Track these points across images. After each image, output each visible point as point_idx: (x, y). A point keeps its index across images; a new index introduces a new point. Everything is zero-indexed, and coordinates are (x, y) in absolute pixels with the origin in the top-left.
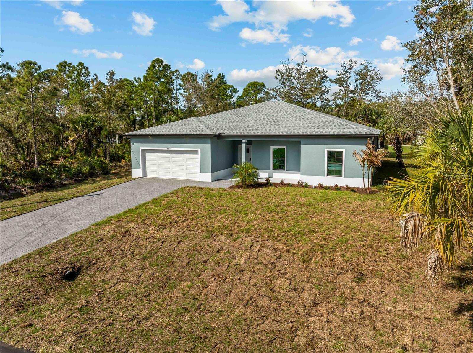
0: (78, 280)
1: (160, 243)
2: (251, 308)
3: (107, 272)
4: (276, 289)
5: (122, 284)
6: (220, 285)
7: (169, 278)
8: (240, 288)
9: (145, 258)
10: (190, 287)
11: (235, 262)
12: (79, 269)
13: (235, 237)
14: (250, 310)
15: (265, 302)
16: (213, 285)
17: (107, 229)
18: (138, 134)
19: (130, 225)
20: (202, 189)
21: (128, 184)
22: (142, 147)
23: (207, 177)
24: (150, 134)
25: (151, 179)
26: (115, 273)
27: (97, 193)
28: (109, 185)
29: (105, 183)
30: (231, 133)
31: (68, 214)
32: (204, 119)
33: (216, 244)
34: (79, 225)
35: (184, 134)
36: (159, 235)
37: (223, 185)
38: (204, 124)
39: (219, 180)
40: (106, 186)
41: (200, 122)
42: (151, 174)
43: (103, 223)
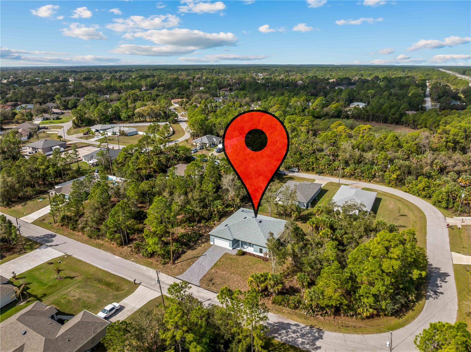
0: (212, 281)
1: (223, 275)
9: (221, 278)
12: (212, 279)
13: (235, 275)
17: (213, 270)
18: (213, 234)
19: (217, 270)
20: (229, 255)
21: (211, 249)
22: (213, 237)
23: (231, 248)
24: (216, 235)
25: (216, 246)
26: (217, 280)
27: (205, 254)
28: (206, 249)
29: (204, 247)
30: (237, 238)
31: (203, 264)
32: (230, 227)
33: (232, 276)
34: (207, 269)
35: (225, 238)
36: (222, 273)
37: (235, 252)
38: (230, 231)
39: (234, 249)
40: (205, 250)
41: (229, 230)
42: (216, 244)
43: (212, 268)
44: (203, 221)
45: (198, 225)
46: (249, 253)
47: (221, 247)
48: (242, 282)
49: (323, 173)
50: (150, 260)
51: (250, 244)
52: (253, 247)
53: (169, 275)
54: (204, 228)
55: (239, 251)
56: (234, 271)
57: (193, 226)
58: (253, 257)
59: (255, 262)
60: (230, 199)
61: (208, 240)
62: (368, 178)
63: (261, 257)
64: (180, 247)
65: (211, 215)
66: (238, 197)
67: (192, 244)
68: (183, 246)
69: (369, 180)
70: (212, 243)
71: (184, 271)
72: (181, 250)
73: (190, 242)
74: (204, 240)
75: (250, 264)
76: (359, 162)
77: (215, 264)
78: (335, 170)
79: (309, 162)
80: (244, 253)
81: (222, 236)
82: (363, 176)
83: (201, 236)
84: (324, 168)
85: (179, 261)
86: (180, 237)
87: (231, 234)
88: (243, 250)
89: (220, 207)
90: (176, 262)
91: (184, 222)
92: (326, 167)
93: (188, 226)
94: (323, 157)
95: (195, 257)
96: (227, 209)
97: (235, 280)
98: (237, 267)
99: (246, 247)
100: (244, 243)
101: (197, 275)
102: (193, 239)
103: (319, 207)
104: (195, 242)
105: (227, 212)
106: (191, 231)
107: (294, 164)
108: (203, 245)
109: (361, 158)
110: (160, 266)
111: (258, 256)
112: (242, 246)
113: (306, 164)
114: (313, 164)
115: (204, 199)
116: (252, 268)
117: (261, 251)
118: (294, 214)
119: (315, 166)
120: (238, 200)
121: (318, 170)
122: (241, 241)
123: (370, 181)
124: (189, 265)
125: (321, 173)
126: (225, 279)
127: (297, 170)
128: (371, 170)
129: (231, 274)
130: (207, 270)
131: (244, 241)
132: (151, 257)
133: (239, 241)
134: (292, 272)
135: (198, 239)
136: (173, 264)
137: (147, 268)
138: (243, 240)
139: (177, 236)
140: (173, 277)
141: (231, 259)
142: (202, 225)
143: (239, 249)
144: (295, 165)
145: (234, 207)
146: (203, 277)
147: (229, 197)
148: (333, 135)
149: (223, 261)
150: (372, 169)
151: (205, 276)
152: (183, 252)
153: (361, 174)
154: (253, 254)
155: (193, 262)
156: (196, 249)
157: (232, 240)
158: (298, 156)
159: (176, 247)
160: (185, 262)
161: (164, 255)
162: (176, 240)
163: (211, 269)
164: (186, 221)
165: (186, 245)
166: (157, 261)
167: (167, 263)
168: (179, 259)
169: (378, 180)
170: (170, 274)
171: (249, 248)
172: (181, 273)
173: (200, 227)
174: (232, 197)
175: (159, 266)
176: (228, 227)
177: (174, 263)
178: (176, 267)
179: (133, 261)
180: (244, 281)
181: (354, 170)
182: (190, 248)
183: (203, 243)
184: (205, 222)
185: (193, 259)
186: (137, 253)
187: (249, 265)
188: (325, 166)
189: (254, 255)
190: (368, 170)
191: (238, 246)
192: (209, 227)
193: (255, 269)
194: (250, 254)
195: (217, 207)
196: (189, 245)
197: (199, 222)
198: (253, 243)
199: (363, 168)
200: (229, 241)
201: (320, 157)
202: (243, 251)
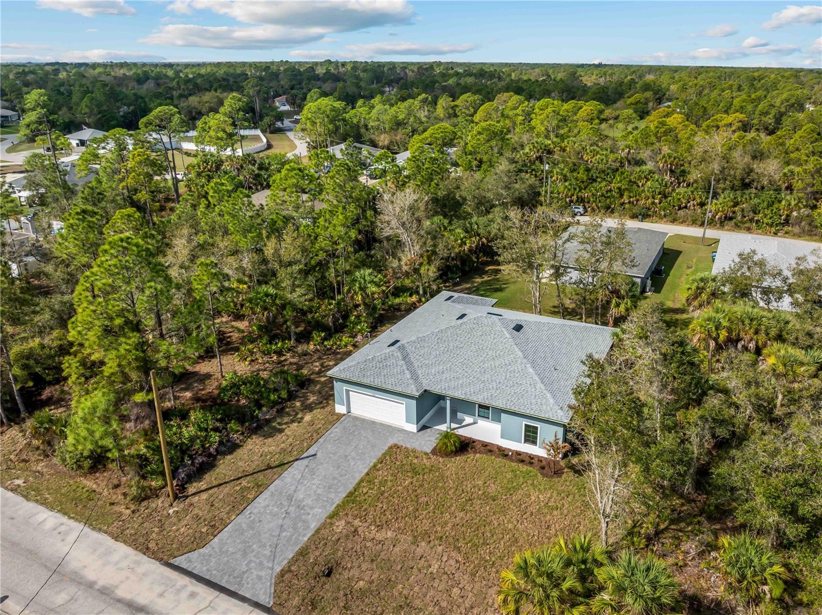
0: (332, 575)
1: (380, 545)
2: (437, 608)
3: (349, 571)
4: (452, 595)
5: (361, 582)
6: (421, 589)
7: (390, 580)
8: (432, 593)
9: (372, 560)
10: (402, 588)
11: (430, 569)
12: (331, 569)
13: (432, 544)
14: (436, 609)
15: (444, 604)
16: (416, 589)
17: (340, 526)
18: (342, 376)
19: (357, 522)
20: (407, 452)
21: (336, 431)
22: (346, 387)
23: (413, 428)
24: (355, 380)
25: (356, 418)
26: (355, 572)
27: (311, 451)
28: (317, 431)
29: (311, 423)
30: (436, 389)
31: (300, 495)
32: (409, 348)
33: (419, 551)
34: (316, 517)
35: (389, 387)
36: (379, 536)
37: (428, 442)
38: (409, 364)
39: (424, 428)
40: (315, 435)
41: (405, 357)
42: (355, 411)
43: (334, 515)
44: (315, 334)
45: (300, 349)
46: (485, 444)
47: (373, 423)
48: (465, 580)
49: (649, 216)
50: (89, 483)
51: (484, 410)
52: (498, 420)
53: (146, 551)
54: (320, 358)
55: (447, 436)
56: (426, 525)
57: (279, 353)
58: (499, 461)
59: (510, 481)
60: (405, 268)
61: (327, 397)
62: (771, 226)
63: (531, 457)
64: (216, 430)
65: (346, 317)
66: (430, 262)
67: (264, 414)
68: (233, 425)
69: (773, 230)
70: (340, 409)
71: (215, 528)
72: (215, 437)
73: (260, 407)
74: (312, 398)
75: (493, 489)
76: (746, 186)
77: (350, 494)
78: (680, 208)
79: (611, 191)
80: (464, 446)
81: (377, 382)
82: (758, 221)
83: (304, 383)
84: (653, 203)
85: (202, 485)
86: (224, 390)
87: (415, 377)
88: (461, 432)
89: (374, 289)
90: (192, 489)
91: (252, 341)
92: (657, 201)
93: (263, 352)
94: (645, 177)
95: (269, 467)
96: (397, 301)
97: (434, 569)
98: (440, 506)
99: (468, 420)
100: (462, 406)
101: (267, 552)
102: (273, 397)
103: (702, 280)
104: (280, 408)
105: (397, 308)
106: (271, 367)
107: (573, 195)
108: (308, 418)
109: (748, 174)
110: (122, 509)
111: (518, 453)
112: (454, 418)
113: (603, 195)
114: (622, 196)
115: (322, 266)
116: (504, 511)
117: (531, 436)
118: (618, 305)
119: (625, 199)
120: (430, 271)
121: (635, 210)
122: (454, 400)
123: (775, 234)
124: (240, 503)
125: (644, 216)
126: (388, 565)
127: (581, 210)
128: (776, 205)
129: (415, 542)
130: (314, 526)
131: (462, 397)
132: (93, 469)
133: (441, 398)
134: (673, 522)
135: (292, 396)
136: (176, 497)
137: (65, 519)
138: (459, 394)
139: (219, 387)
140: (160, 560)
141: (415, 471)
142: (312, 347)
143: (443, 427)
144: (575, 198)
145: (417, 293)
146: (294, 561)
147: (403, 263)
148: (663, 130)
149: (383, 483)
150: (780, 202)
151: (303, 553)
152: (230, 447)
153: (751, 214)
154: (500, 449)
155: (260, 488)
156: (281, 431)
157: (417, 394)
158: (582, 175)
159: (201, 429)
160: (226, 489)
161: (146, 459)
162: (210, 403)
163: (331, 517)
164: (260, 337)
165: (242, 417)
166: (117, 486)
167: (155, 493)
168: (207, 476)
169: (796, 229)
170: (152, 545)
171: (482, 423)
172: (199, 542)
173: (305, 354)
174: (412, 262)
175: (116, 508)
176: (402, 348)
177: (180, 494)
178: (186, 511)
179: (15, 490)
180: (473, 575)
181: (734, 206)
182: (259, 428)
183: (309, 408)
184: (325, 339)
185: (260, 476)
186: (48, 456)
187: (489, 498)
188: (653, 198)
189: (503, 453)
190: (770, 205)
191: (440, 417)
192: (335, 353)
193: (514, 512)
194: (488, 448)
195: (362, 289)
196: (254, 418)
197: (304, 337)
198: (500, 404)
199: (756, 201)
200: (404, 401)
201: (640, 178)
202: (458, 436)
